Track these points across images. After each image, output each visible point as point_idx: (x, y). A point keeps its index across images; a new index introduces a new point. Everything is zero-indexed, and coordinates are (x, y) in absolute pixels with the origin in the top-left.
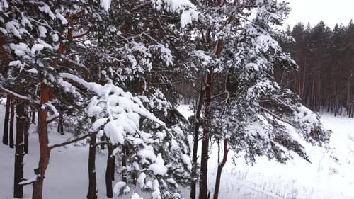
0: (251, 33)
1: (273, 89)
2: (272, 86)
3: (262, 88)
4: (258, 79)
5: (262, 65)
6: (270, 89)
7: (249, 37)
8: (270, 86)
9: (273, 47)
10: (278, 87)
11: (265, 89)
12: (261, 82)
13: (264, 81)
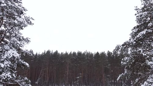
0: (6, 49)
1: (11, 77)
2: (10, 76)
3: (4, 77)
4: (3, 72)
5: (7, 65)
6: (9, 77)
7: (4, 51)
8: (9, 76)
9: (15, 56)
10: (15, 76)
11: (6, 77)
12: (5, 74)
13: (7, 73)
